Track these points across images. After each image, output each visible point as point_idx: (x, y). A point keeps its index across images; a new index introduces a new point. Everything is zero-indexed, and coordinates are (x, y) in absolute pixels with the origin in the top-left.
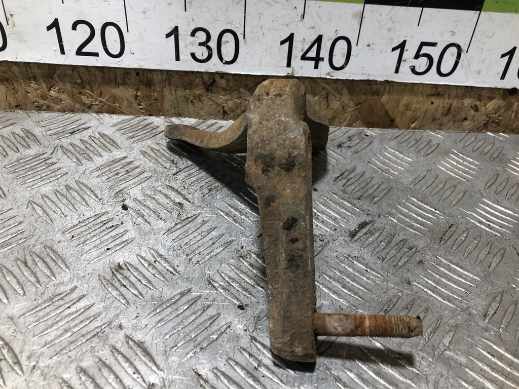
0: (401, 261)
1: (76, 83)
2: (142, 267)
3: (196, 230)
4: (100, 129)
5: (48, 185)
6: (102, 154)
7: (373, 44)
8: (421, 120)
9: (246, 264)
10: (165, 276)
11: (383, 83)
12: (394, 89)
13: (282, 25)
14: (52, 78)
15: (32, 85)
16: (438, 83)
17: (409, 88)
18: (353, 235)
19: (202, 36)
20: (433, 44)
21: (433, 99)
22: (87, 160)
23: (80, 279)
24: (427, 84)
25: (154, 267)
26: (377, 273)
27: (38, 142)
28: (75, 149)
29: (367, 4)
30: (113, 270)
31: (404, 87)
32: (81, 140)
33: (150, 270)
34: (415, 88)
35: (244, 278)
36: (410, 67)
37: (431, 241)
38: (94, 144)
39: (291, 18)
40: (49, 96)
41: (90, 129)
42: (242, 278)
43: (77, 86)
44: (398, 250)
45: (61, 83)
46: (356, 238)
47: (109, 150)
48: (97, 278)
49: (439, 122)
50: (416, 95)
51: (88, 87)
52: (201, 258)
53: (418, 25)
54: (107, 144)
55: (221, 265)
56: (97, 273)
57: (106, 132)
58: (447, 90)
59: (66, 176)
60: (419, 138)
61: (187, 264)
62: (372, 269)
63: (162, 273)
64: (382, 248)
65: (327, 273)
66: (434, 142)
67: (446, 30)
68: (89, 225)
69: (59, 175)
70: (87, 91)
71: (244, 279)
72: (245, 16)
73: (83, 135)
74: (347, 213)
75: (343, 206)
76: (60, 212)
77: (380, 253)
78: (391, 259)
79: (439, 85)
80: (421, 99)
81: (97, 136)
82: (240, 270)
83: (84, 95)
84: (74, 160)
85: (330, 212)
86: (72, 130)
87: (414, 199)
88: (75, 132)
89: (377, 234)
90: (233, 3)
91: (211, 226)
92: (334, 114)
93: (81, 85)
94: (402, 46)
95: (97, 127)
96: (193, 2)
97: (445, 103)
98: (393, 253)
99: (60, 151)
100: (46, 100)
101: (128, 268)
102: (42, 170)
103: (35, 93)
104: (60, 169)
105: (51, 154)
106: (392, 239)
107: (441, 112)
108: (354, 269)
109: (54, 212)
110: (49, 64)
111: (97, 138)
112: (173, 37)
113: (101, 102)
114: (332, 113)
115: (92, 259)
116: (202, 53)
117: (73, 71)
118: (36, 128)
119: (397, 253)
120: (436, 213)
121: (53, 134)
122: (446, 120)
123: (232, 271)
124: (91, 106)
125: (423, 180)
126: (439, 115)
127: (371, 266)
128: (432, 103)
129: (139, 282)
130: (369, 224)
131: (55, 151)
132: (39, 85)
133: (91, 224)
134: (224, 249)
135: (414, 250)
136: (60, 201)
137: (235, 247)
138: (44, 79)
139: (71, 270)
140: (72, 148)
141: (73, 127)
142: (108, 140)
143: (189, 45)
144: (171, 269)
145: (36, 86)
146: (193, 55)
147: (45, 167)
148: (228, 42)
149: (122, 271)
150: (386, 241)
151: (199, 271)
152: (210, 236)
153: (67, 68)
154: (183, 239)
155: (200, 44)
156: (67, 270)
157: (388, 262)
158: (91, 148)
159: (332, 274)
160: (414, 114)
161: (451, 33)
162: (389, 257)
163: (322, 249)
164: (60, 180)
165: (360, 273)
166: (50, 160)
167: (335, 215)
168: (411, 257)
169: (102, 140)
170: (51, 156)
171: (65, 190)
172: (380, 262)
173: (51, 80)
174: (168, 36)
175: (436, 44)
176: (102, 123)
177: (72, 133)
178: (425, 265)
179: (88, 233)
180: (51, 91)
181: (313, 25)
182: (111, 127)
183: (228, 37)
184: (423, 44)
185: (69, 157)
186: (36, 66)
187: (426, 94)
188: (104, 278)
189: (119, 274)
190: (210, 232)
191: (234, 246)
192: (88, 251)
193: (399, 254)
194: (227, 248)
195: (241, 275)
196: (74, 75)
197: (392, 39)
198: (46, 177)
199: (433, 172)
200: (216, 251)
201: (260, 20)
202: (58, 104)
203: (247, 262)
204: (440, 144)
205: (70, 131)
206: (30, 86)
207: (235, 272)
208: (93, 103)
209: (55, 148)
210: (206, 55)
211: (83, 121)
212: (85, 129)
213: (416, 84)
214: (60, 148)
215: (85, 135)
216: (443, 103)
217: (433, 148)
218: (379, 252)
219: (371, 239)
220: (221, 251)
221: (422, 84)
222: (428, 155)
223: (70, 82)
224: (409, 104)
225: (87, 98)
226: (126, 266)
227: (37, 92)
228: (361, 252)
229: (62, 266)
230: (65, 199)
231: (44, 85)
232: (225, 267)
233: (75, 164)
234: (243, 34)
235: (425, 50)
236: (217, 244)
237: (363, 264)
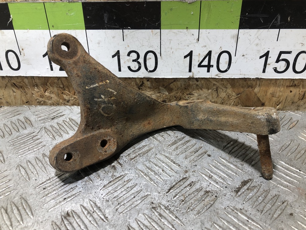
0: (276, 213)
1: (60, 87)
2: (83, 215)
3: (123, 187)
4: (70, 116)
5: (32, 153)
6: (69, 132)
7: (246, 55)
8: (284, 103)
9: (157, 214)
10: (98, 222)
11: (255, 80)
12: (263, 83)
13: (185, 46)
15: (35, 89)
16: (294, 78)
17: (273, 82)
18: (237, 190)
19: (134, 56)
20: (289, 53)
21: (292, 89)
22: (59, 137)
23: (39, 224)
24: (286, 79)
25: (91, 215)
26: (257, 223)
27: (32, 125)
28: (53, 129)
29: (241, 29)
30: (63, 217)
31: (270, 82)
32: (57, 123)
33: (88, 217)
34: (278, 82)
35: (154, 226)
36: (273, 68)
37: (299, 196)
38: (65, 126)
39: (190, 42)
40: (44, 96)
41: (64, 116)
42: (153, 226)
43: (61, 89)
44: (272, 204)
45: (51, 88)
46: (239, 193)
47: (74, 129)
48: (51, 224)
49: (297, 104)
50: (279, 86)
51: (67, 89)
52: (124, 209)
53: (277, 41)
54: (73, 126)
55: (138, 214)
56: (51, 220)
57: (74, 118)
58: (301, 82)
59: (44, 147)
60: (283, 117)
61: (114, 213)
62: (253, 220)
63: (96, 220)
64: (260, 202)
65: (217, 223)
66: (294, 119)
67: (297, 43)
68: (53, 182)
69: (40, 146)
70: (66, 92)
71: (154, 227)
72: (161, 42)
73: (59, 120)
74: (233, 174)
75: (229, 168)
76: (36, 172)
77: (258, 206)
78: (268, 212)
79: (295, 79)
80: (282, 89)
81: (68, 120)
82: (152, 219)
83: (65, 94)
84: (51, 137)
85: (220, 172)
86: (54, 117)
87: (282, 162)
88: (55, 118)
89: (255, 190)
90: (153, 34)
91: (134, 183)
92: (223, 101)
93: (63, 88)
94: (267, 55)
95: (69, 115)
96: (128, 35)
97: (301, 91)
98: (269, 206)
99: (43, 131)
100: (43, 98)
101: (73, 216)
102: (30, 143)
103: (37, 94)
104: (41, 142)
105: (38, 133)
106: (267, 195)
107: (298, 97)
108: (238, 220)
109: (32, 172)
110: (44, 77)
111: (68, 122)
112: (116, 57)
113: (75, 98)
114: (221, 100)
115: (50, 207)
116: (135, 66)
117: (58, 80)
118: (33, 116)
119: (272, 206)
120: (301, 173)
121: (41, 120)
122: (302, 103)
123: (146, 220)
124: (69, 101)
125: (288, 147)
126: (296, 99)
127: (252, 217)
128: (291, 92)
129: (79, 227)
130: (249, 182)
131: (41, 131)
132: (39, 89)
133: (54, 181)
134: (141, 202)
135: (285, 204)
136: (37, 164)
137: (149, 200)
138: (42, 85)
139: (35, 217)
140: (51, 128)
141: (54, 115)
142: (74, 123)
143: (126, 61)
144: (103, 217)
145: (38, 90)
146: (129, 68)
147: (32, 141)
148: (151, 58)
149: (68, 218)
150: (263, 196)
151: (122, 219)
152: (133, 191)
153: (55, 78)
154: (113, 194)
155: (133, 61)
156: (32, 217)
157: (266, 214)
158: (63, 129)
159: (221, 224)
160: (278, 99)
161: (301, 44)
162: (266, 210)
163: (214, 203)
164: (40, 150)
165: (243, 223)
166: (37, 136)
167: (224, 175)
168: (283, 210)
169: (70, 123)
170: (37, 134)
171: (42, 157)
172: (259, 214)
173: (46, 86)
174: (113, 56)
175: (291, 52)
176: (72, 112)
177: (52, 119)
178: (295, 217)
179: (51, 188)
180: (46, 93)
181: (205, 45)
182: (77, 114)
183: (151, 55)
184: (281, 53)
185: (48, 135)
186: (38, 78)
187: (286, 86)
188: (55, 223)
189: (66, 220)
190: (133, 188)
192: (49, 202)
193: (274, 208)
194: (144, 201)
195: (152, 223)
196: (58, 83)
197: (259, 51)
198: (32, 148)
199: (295, 141)
200: (136, 203)
201: (170, 44)
202: (50, 100)
203: (158, 212)
204: (299, 120)
205: (52, 118)
207: (148, 220)
208: (70, 99)
209: (41, 129)
210: (137, 68)
211: (61, 111)
212: (61, 116)
213: (278, 79)
214: (44, 129)
215: (60, 120)
216: (299, 91)
217: (294, 124)
218: (258, 205)
219: (251, 195)
220: (139, 203)
221: (282, 79)
222: (290, 128)
223: (57, 87)
224: (274, 93)
225: (67, 96)
226: (72, 213)
227: (38, 94)
228: (243, 205)
229: (29, 213)
230: (41, 163)
231: (42, 89)
232: (141, 216)
233: (51, 139)
234: (160, 53)
235: (283, 56)
236: (137, 198)
237: (246, 216)
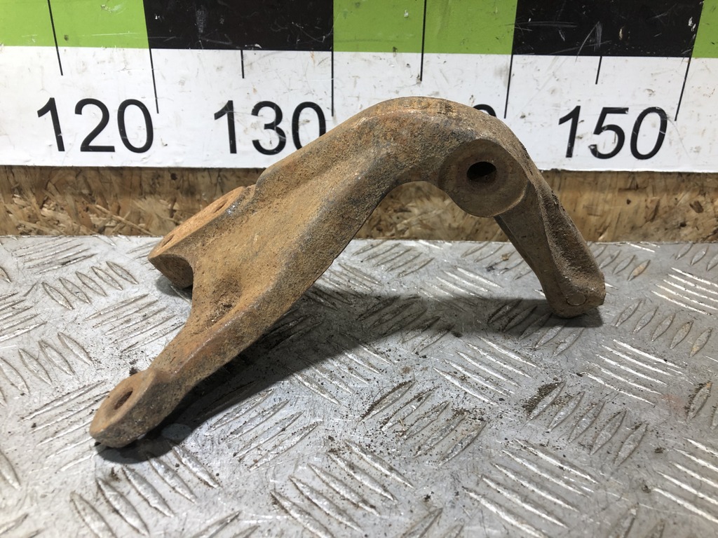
0: (623, 449)
1: (81, 194)
2: (154, 473)
3: (253, 408)
4: (110, 258)
5: (11, 341)
6: (108, 292)
7: (529, 114)
8: (613, 228)
9: (342, 464)
10: (194, 490)
11: (549, 174)
12: (567, 183)
13: (389, 91)
14: (46, 189)
15: (16, 200)
16: (635, 170)
17: (590, 179)
18: (530, 406)
19: (268, 115)
20: (623, 111)
21: (630, 196)
22: (82, 302)
23: (37, 500)
24: (618, 172)
25: (175, 474)
26: (583, 472)
27: (8, 278)
28: (65, 287)
29: (516, 54)
30: (100, 483)
31: (581, 180)
32: (77, 273)
33: (167, 479)
34: (601, 179)
35: (338, 490)
36: (589, 147)
37: (670, 412)
38: (97, 279)
39: (402, 82)
40: (40, 217)
41: (93, 257)
42: (334, 490)
43: (83, 199)
44: (613, 431)
45: (58, 196)
46: (536, 412)
47: (120, 286)
48: (68, 498)
49: (641, 232)
50: (602, 190)
51: (99, 199)
52: (260, 456)
53: (596, 83)
54: (118, 278)
55: (296, 467)
56: (69, 489)
57: (119, 261)
58: (650, 180)
59: (43, 326)
60: (615, 254)
61: (234, 468)
62: (573, 466)
63: (190, 484)
64: (585, 427)
65: (491, 476)
66: (640, 259)
67: (639, 88)
68: (69, 404)
69: (32, 325)
70: (98, 206)
71: (338, 493)
72: (333, 81)
73: (82, 267)
74: (517, 371)
75: (507, 361)
76: (23, 383)
77: (582, 436)
78: (604, 447)
79: (637, 172)
80: (610, 196)
81: (104, 266)
82: (332, 476)
83: (93, 212)
84: (61, 302)
85: (486, 370)
86: (67, 260)
87: (625, 345)
88: (70, 261)
89: (572, 404)
90: (314, 62)
91: (280, 399)
92: (477, 226)
93: (89, 197)
94: (574, 115)
95: (106, 254)
96: (254, 64)
97: (649, 200)
98: (606, 436)
99: (40, 291)
100: (35, 223)
101: (127, 478)
102: (5, 319)
103: (19, 212)
104: (35, 316)
105: (25, 295)
106: (600, 412)
107: (643, 215)
108: (539, 467)
109: (13, 384)
110: (41, 168)
111: (104, 269)
112: (225, 118)
113: (119, 221)
114: (473, 224)
115: (64, 462)
116: (269, 139)
117: (77, 176)
118: (10, 258)
119: (613, 435)
120: (668, 366)
121: (34, 266)
122: (652, 227)
123: (317, 479)
124: (104, 230)
125: (635, 314)
126: (640, 220)
127: (571, 460)
128: (629, 202)
129: (145, 504)
130: (555, 387)
131: (33, 290)
132: (25, 200)
133: (73, 402)
134: (301, 439)
135: (642, 429)
136: (26, 366)
137: (321, 435)
138: (34, 190)
139: (24, 485)
140: (60, 284)
141: (68, 255)
142: (120, 272)
143: (251, 128)
144: (206, 478)
145: (22, 202)
146: (257, 144)
147: (11, 314)
148: (308, 121)
149: (115, 484)
150: (590, 415)
151: (256, 479)
152: (278, 417)
153: (67, 171)
154: (230, 424)
155: (267, 127)
156: (16, 485)
157: (600, 451)
158: (92, 285)
159: (500, 478)
160: (602, 221)
161: (647, 92)
162: (599, 442)
163: (478, 434)
164: (32, 333)
165: (552, 473)
166: (22, 304)
167: (496, 375)
168: (639, 442)
169: (111, 272)
170: (24, 298)
171: (38, 349)
172: (585, 452)
173: (44, 191)
174: (218, 116)
175: (627, 109)
176: (114, 249)
177: (64, 264)
178: (669, 455)
179: (64, 417)
180: (44, 209)
181: (437, 90)
182: (128, 253)
183: (309, 115)
184: (606, 111)
185: (53, 299)
186: (22, 171)
187: (617, 189)
188: (81, 497)
189: (109, 489)
190: (279, 410)
191: (321, 433)
192: (61, 449)
193: (617, 438)
194: (308, 437)
195: (333, 485)
196: (78, 182)
197: (557, 106)
198: (9, 330)
199: (649, 303)
200: (288, 443)
201: (355, 86)
202: (54, 228)
203: (344, 460)
204: (652, 261)
205: (62, 261)
206: (12, 202)
207: (322, 479)
208: (108, 224)
209: (33, 286)
210: (276, 144)
211: (85, 247)
212: (86, 257)
213: (601, 172)
214: (41, 285)
215: (85, 267)
216: (646, 201)
217: (642, 267)
218: (581, 434)
219: (562, 413)
220: (297, 442)
221: (610, 172)
222: (635, 277)
223: (73, 194)
224: (592, 205)
225: (98, 216)
226: (125, 473)
227: (23, 212)
228: (548, 436)
229: (8, 477)
230: (35, 363)
231: (34, 200)
232: (303, 470)
233: (62, 308)
234: (331, 108)
235: (611, 119)
236: (289, 431)
237: (555, 457)
